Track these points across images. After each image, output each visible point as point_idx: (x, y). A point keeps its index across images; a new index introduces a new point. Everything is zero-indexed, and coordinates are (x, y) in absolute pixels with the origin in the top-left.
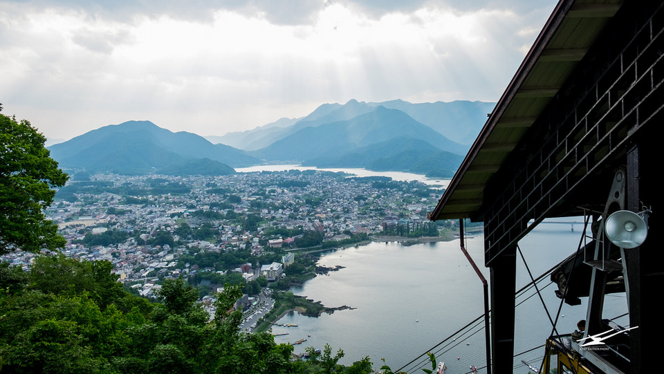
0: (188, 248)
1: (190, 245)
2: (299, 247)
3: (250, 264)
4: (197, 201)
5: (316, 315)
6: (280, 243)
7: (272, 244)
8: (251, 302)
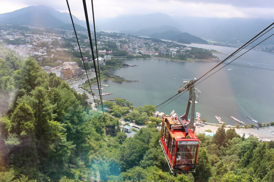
0: (56, 50)
1: (58, 49)
2: (114, 56)
3: (87, 58)
4: (66, 36)
5: (121, 83)
6: (104, 53)
7: (100, 53)
8: (83, 73)
